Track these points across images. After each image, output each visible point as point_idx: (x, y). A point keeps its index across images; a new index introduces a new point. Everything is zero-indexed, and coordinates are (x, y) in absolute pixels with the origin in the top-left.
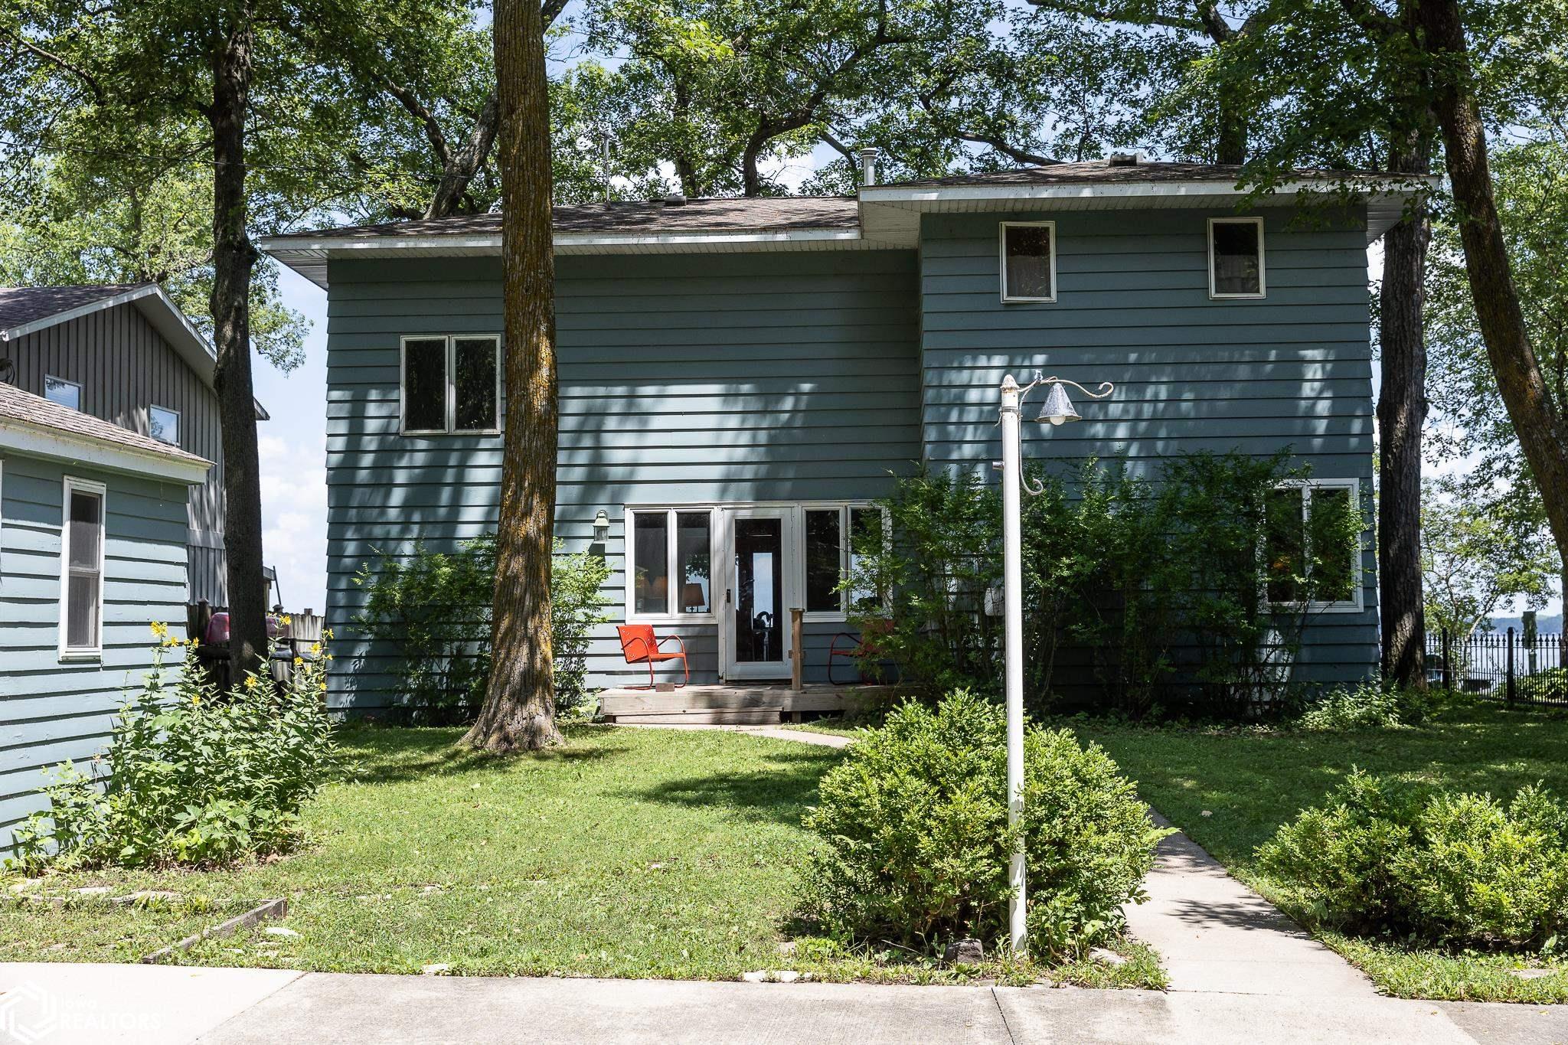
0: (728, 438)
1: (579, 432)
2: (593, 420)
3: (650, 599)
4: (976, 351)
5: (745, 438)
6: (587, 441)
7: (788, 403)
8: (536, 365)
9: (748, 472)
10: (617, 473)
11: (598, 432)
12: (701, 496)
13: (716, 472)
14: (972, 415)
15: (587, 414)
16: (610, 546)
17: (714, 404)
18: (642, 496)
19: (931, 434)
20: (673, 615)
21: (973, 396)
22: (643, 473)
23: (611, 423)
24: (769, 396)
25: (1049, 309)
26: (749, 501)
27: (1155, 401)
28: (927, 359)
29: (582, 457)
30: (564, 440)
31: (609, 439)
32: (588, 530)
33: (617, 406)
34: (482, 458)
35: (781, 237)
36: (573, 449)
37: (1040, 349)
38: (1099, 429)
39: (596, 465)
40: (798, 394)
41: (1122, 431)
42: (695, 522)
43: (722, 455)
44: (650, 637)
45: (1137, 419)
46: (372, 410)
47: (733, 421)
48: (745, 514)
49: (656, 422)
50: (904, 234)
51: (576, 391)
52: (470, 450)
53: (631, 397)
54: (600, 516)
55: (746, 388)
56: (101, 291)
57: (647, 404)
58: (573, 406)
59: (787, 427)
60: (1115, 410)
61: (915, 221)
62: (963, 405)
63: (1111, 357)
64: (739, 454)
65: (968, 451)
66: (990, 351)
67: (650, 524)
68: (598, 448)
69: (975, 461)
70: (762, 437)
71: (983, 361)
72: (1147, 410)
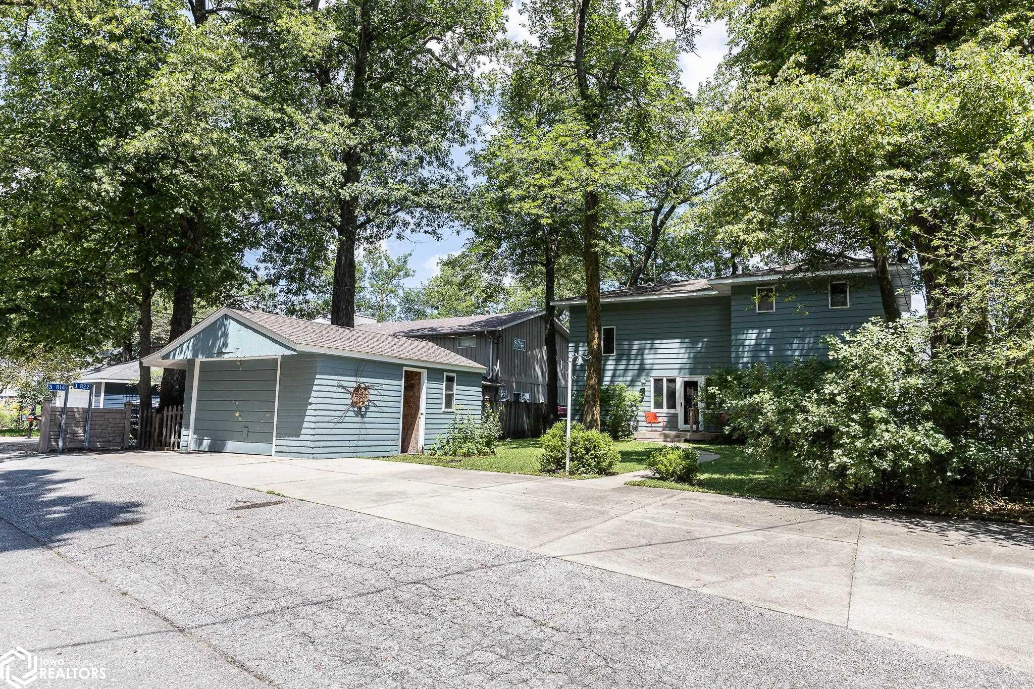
0: (681, 356)
1: (637, 354)
2: (641, 352)
3: (658, 405)
4: (748, 329)
5: (686, 356)
6: (639, 357)
7: (700, 345)
8: (594, 338)
9: (687, 366)
10: (648, 367)
11: (643, 354)
12: (673, 374)
13: (678, 366)
14: (747, 349)
15: (640, 349)
16: (646, 388)
17: (677, 345)
18: (655, 374)
19: (733, 355)
20: (665, 410)
21: (747, 342)
22: (656, 367)
23: (646, 352)
24: (694, 343)
25: (773, 314)
26: (688, 375)
27: (809, 343)
28: (733, 331)
29: (638, 362)
30: (633, 357)
31: (646, 357)
32: (639, 384)
33: (648, 346)
34: (610, 362)
35: (695, 294)
36: (635, 360)
37: (769, 327)
38: (789, 353)
39: (642, 364)
40: (703, 342)
41: (797, 353)
42: (672, 381)
43: (679, 361)
44: (655, 416)
45: (802, 349)
46: (580, 349)
47: (683, 351)
48: (686, 379)
49: (659, 351)
50: (728, 292)
51: (636, 342)
52: (607, 360)
53: (653, 344)
54: (642, 379)
55: (687, 340)
56: (532, 313)
57: (657, 346)
58: (635, 347)
59: (699, 352)
60: (794, 346)
61: (730, 288)
62: (744, 346)
63: (794, 329)
64: (685, 361)
65: (745, 360)
66: (753, 328)
67: (658, 381)
68: (642, 359)
69: (748, 363)
70: (692, 355)
71: (750, 331)
72: (806, 346)
